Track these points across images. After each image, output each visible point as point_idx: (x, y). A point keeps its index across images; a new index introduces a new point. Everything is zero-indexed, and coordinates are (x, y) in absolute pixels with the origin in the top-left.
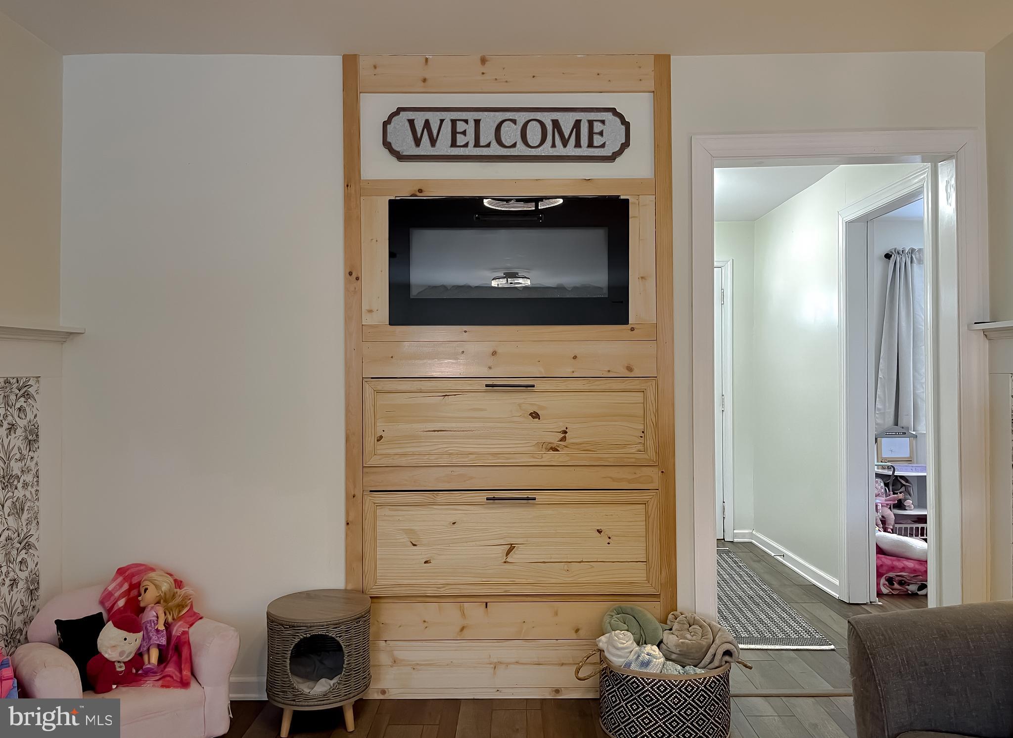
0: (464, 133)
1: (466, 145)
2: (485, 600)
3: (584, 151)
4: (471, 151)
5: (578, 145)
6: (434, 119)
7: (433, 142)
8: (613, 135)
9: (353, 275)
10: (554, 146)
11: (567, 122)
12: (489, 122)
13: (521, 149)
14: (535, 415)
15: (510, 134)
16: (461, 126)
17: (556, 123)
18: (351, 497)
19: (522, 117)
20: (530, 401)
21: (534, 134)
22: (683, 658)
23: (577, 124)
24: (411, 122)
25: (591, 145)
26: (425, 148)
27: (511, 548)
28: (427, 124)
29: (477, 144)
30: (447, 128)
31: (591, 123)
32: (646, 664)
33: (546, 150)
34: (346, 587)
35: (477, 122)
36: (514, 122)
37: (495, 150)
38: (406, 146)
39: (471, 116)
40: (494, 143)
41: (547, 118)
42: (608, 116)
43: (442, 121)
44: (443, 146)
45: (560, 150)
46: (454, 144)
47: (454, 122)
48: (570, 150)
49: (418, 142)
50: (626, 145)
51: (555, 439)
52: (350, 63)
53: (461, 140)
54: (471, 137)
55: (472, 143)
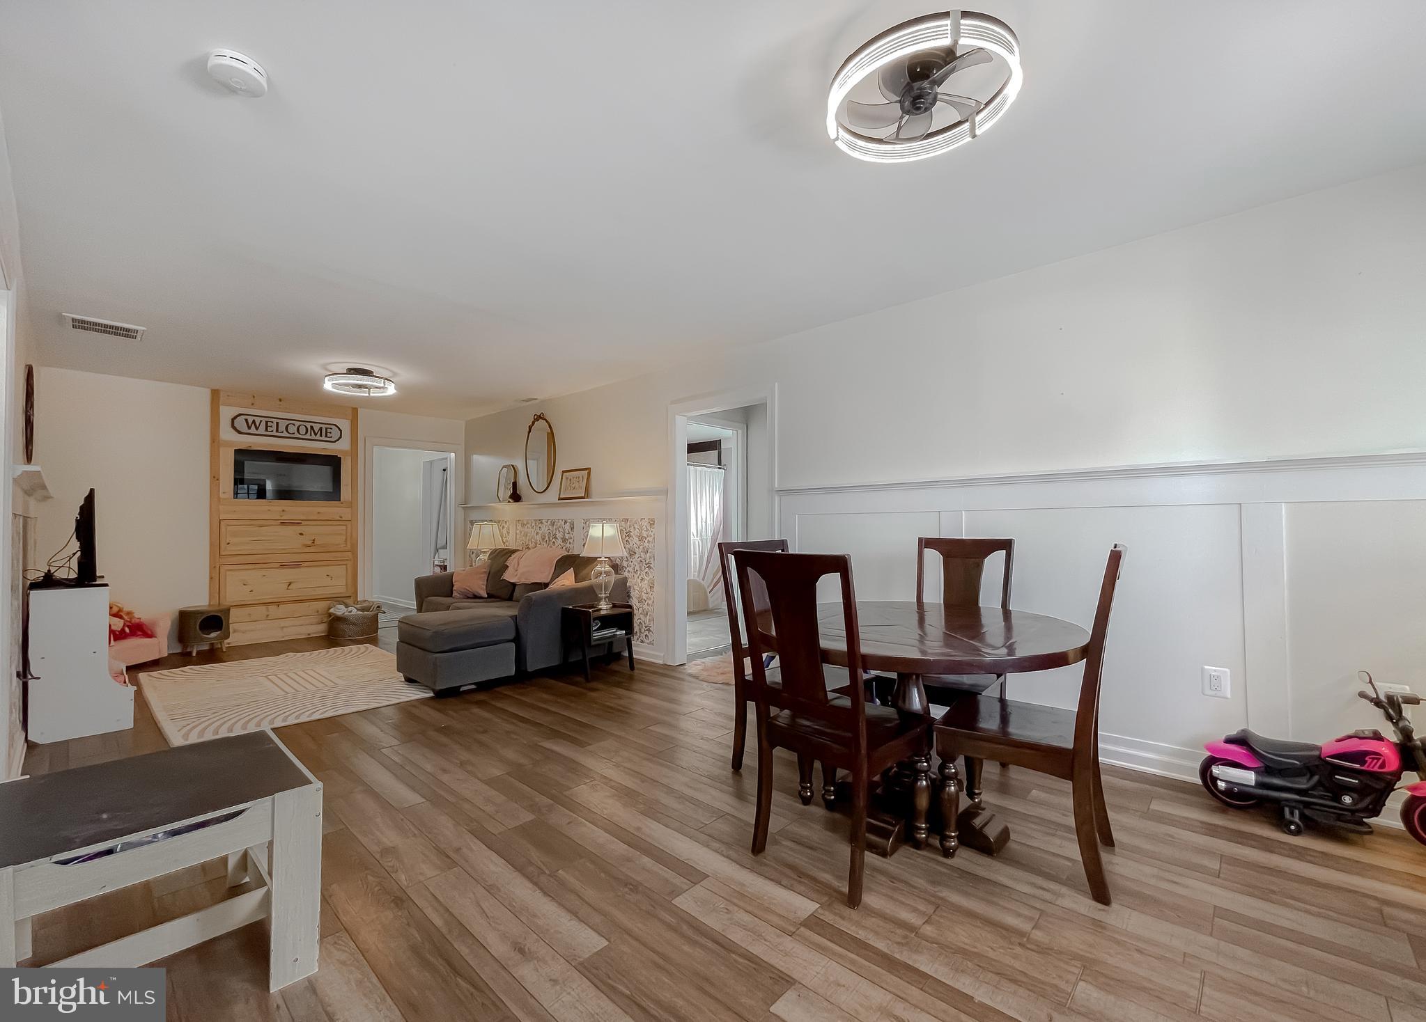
0: (271, 427)
1: (272, 431)
2: (278, 604)
3: (324, 438)
4: (274, 433)
5: (321, 436)
6: (257, 420)
7: (257, 429)
8: (335, 434)
9: (215, 478)
10: (311, 435)
11: (317, 427)
12: (282, 425)
13: (297, 435)
14: (301, 534)
15: (292, 429)
16: (269, 424)
17: (312, 427)
18: (212, 567)
19: (297, 424)
20: (299, 529)
21: (302, 430)
22: (363, 610)
23: (321, 429)
24: (246, 420)
25: (326, 436)
26: (253, 430)
27: (290, 584)
28: (254, 421)
29: (277, 431)
30: (263, 424)
31: (326, 429)
32: (351, 612)
33: (308, 436)
34: (210, 603)
35: (277, 423)
36: (294, 425)
37: (285, 434)
38: (245, 429)
39: (275, 421)
40: (285, 431)
41: (309, 425)
42: (333, 427)
43: (261, 421)
44: (262, 430)
45: (313, 437)
46: (266, 430)
47: (267, 422)
48: (318, 437)
49: (249, 428)
50: (341, 437)
51: (310, 543)
52: (215, 394)
53: (269, 429)
54: (274, 428)
55: (275, 431)
